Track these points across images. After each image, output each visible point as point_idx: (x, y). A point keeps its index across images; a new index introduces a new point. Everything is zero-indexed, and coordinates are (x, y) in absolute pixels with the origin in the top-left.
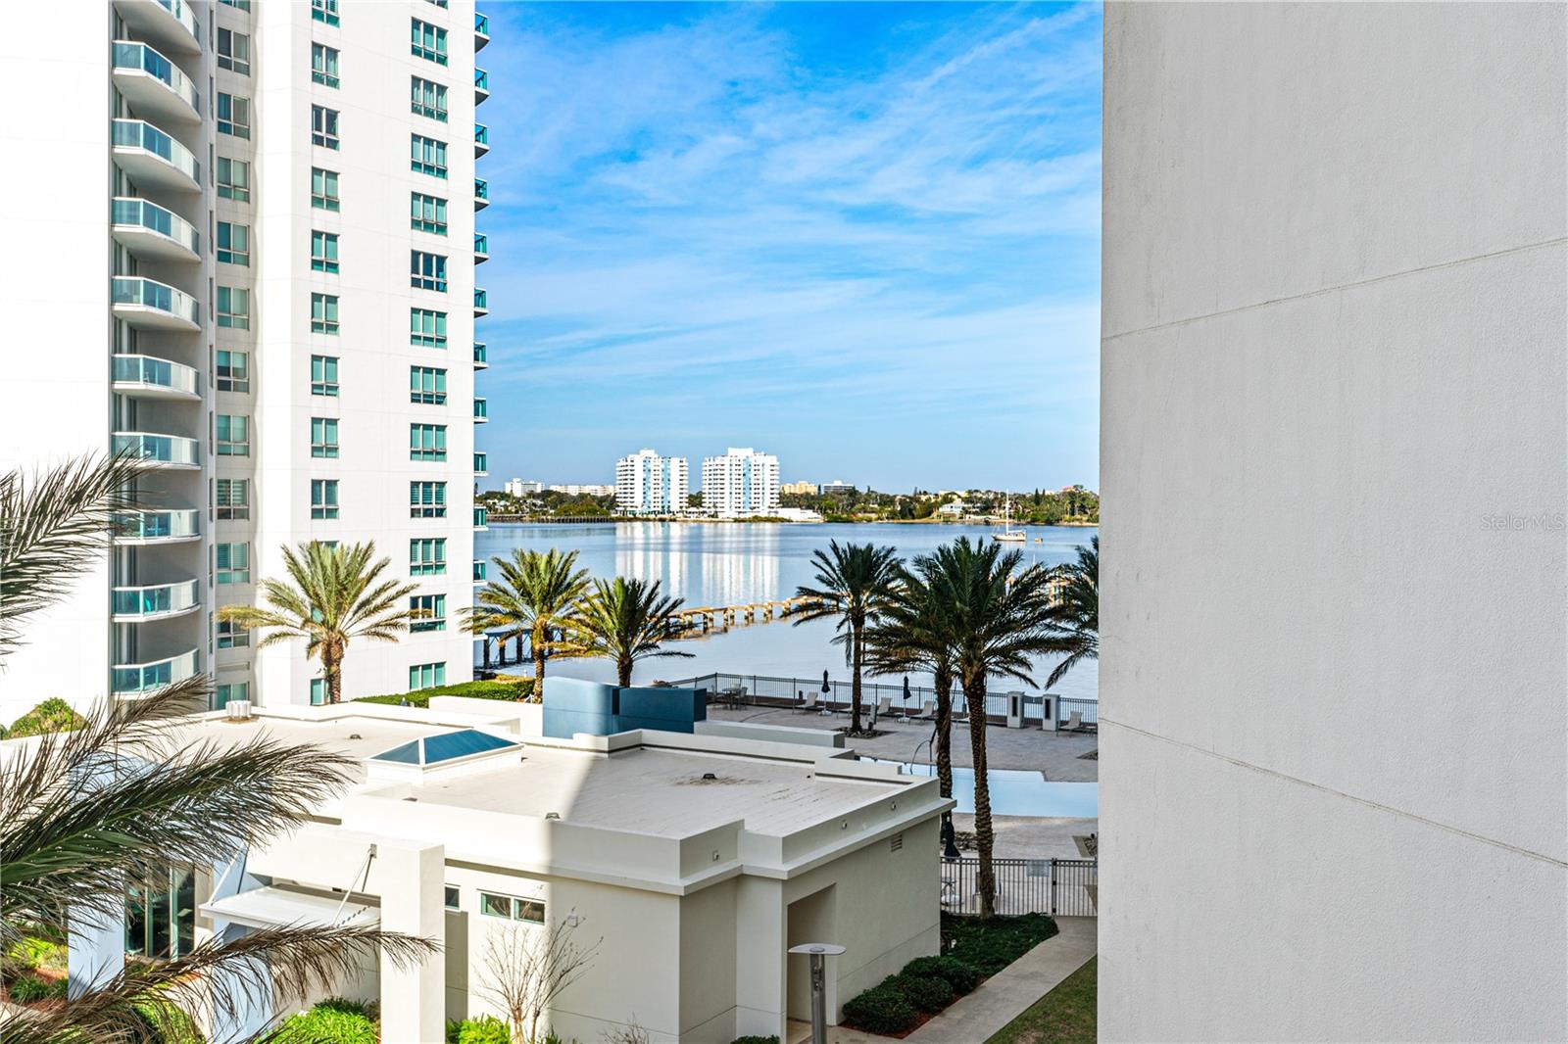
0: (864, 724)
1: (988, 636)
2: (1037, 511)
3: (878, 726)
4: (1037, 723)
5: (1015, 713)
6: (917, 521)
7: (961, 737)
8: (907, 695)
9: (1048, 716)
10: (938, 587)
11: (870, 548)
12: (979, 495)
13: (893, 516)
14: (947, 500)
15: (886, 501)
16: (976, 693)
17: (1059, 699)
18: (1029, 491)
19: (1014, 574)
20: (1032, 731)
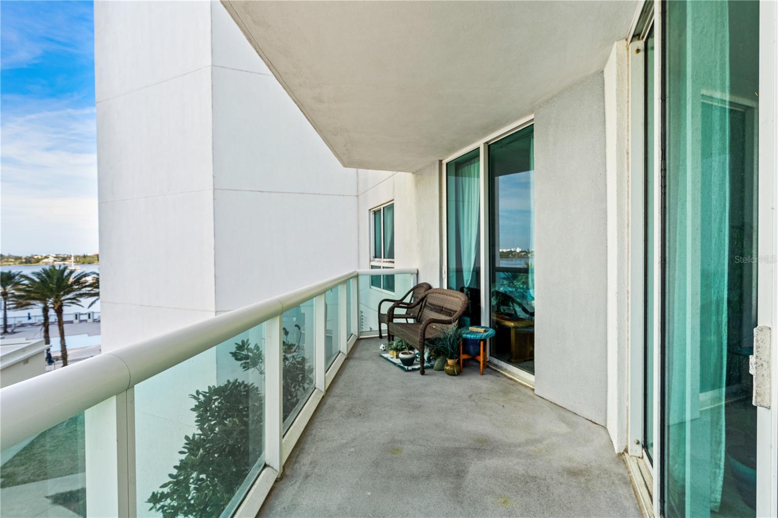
0: (9, 330)
1: (63, 295)
2: (84, 260)
3: (16, 330)
4: (86, 321)
5: (76, 318)
6: (32, 264)
7: (54, 330)
8: (29, 318)
9: (89, 318)
10: (43, 281)
11: (10, 272)
12: (60, 256)
13: (21, 263)
14: (46, 257)
15: (17, 258)
16: (59, 312)
17: (93, 313)
18: (81, 254)
19: (73, 275)
20: (83, 323)
